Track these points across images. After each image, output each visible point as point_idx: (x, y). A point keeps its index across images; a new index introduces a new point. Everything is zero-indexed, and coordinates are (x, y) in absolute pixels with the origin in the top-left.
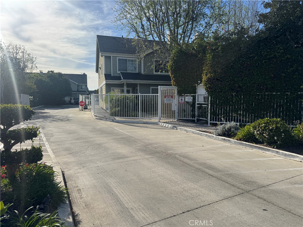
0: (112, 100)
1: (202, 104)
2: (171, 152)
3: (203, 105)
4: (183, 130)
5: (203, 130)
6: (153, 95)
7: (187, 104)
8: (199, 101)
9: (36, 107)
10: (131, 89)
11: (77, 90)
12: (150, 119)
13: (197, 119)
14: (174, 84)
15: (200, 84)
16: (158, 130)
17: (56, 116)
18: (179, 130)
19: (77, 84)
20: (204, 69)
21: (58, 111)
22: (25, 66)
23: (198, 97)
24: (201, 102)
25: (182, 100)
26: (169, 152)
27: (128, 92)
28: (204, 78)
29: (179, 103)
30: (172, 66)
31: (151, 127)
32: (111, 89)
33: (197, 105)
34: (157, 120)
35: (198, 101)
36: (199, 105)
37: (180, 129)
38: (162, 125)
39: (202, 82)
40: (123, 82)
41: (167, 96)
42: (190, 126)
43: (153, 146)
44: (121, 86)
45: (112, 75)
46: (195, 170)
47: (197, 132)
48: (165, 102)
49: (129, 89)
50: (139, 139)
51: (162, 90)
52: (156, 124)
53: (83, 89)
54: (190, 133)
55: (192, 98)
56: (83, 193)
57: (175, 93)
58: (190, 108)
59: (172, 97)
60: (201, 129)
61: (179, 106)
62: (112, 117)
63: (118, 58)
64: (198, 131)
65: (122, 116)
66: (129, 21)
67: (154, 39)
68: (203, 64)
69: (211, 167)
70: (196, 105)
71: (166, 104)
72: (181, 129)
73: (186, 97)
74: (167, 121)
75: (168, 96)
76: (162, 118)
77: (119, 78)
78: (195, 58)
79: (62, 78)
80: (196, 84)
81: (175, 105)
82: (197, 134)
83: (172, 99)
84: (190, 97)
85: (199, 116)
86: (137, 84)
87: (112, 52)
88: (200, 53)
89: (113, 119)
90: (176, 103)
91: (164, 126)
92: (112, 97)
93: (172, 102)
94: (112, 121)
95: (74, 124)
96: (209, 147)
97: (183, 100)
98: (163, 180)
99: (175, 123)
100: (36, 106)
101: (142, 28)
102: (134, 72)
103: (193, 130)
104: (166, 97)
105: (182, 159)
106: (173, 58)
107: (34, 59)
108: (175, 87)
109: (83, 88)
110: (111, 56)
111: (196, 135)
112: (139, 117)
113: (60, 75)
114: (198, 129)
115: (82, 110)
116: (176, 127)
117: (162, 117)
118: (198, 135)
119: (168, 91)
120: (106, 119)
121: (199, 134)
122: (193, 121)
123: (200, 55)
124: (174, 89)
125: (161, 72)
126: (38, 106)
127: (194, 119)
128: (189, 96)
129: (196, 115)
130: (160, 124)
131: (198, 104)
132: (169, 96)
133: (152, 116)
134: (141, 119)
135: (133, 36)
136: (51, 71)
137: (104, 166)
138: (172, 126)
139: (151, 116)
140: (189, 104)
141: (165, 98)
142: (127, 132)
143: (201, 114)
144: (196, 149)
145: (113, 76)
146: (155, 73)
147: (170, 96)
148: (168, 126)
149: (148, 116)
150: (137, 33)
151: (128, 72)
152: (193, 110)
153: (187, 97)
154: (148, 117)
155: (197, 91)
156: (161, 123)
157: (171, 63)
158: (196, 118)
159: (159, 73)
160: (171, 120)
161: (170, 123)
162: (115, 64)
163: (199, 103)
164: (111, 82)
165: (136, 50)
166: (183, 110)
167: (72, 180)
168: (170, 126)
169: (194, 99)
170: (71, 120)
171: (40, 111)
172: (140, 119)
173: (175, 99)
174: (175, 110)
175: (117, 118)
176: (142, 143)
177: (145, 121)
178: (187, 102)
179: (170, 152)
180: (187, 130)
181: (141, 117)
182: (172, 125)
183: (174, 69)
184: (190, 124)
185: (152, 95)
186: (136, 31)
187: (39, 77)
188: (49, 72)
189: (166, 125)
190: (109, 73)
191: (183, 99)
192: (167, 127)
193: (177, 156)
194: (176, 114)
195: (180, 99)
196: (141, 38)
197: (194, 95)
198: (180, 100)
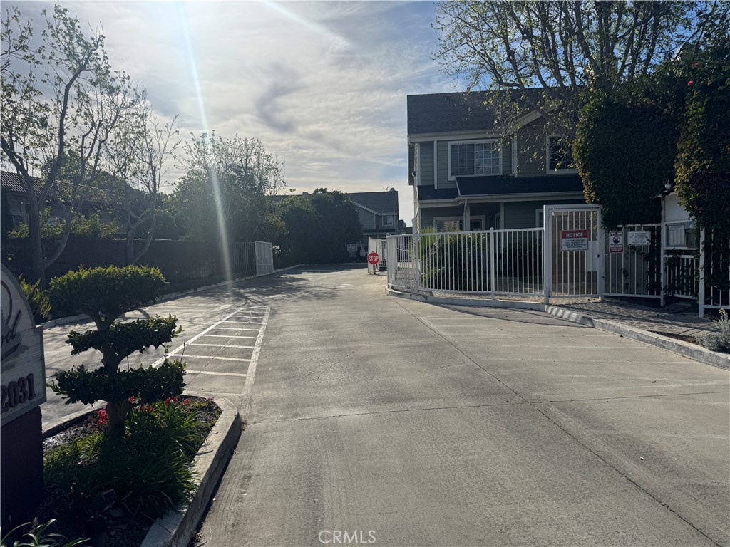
0: (431, 247)
1: (681, 252)
2: (542, 394)
3: (684, 256)
4: (611, 330)
5: (676, 330)
6: (507, 231)
7: (632, 253)
8: (671, 243)
9: (287, 269)
10: (483, 218)
11: (377, 227)
12: (523, 296)
13: (666, 297)
14: (591, 198)
15: (671, 194)
16: (534, 325)
17: (315, 287)
18: (598, 329)
19: (376, 213)
20: (679, 147)
21: (325, 277)
22: (263, 183)
23: (668, 230)
24: (677, 246)
25: (616, 241)
26: (535, 394)
27: (475, 225)
28: (681, 174)
29: (608, 250)
30: (583, 148)
31: (517, 319)
32: (434, 221)
33: (666, 256)
34: (543, 298)
35: (668, 244)
36: (671, 256)
37: (603, 325)
38: (554, 313)
39: (675, 188)
40: (460, 203)
41: (569, 232)
42: (637, 319)
43: (494, 374)
44: (457, 211)
45: (436, 188)
46: (588, 460)
47: (652, 338)
48: (564, 248)
49: (476, 218)
50: (467, 352)
51: (554, 218)
52: (539, 309)
53: (389, 224)
54: (629, 340)
55: (648, 234)
56: (251, 488)
57: (595, 223)
58: (644, 266)
59: (586, 234)
60: (667, 328)
61: (607, 259)
62: (427, 290)
63: (450, 143)
64: (658, 333)
65: (448, 289)
66: (474, 49)
67: (543, 82)
68: (677, 133)
69: (649, 457)
70: (663, 257)
71: (566, 254)
72: (605, 326)
73: (630, 234)
74: (572, 301)
75: (573, 232)
76: (553, 294)
77: (450, 193)
78: (654, 119)
79: (341, 203)
80: (657, 193)
81: (596, 256)
82: (651, 342)
83: (586, 239)
84: (642, 232)
85: (671, 288)
86: (499, 203)
87: (435, 132)
88: (669, 101)
89: (428, 294)
90: (598, 252)
91: (559, 315)
92: (431, 241)
93: (584, 247)
94: (424, 299)
95: (339, 307)
96: (674, 386)
97: (621, 242)
98: (469, 481)
99: (593, 308)
100: (289, 267)
101: (508, 59)
102: (491, 174)
103: (640, 331)
104: (567, 235)
105: (565, 420)
106: (587, 125)
107: (279, 166)
108: (596, 205)
109: (388, 222)
110: (433, 142)
111: (646, 346)
112: (490, 289)
113: (337, 195)
114: (657, 327)
115: (375, 274)
116: (590, 320)
117: (554, 290)
118: (653, 347)
119: (571, 218)
120: (411, 294)
121: (656, 343)
122: (652, 304)
123: (667, 107)
124: (594, 212)
125: (560, 168)
126: (293, 265)
127: (655, 296)
128: (639, 229)
129: (663, 287)
130: (549, 311)
131: (668, 252)
132: (576, 232)
133: (531, 287)
134: (496, 295)
135: (486, 83)
136: (322, 190)
137: (339, 419)
138: (580, 317)
139: (528, 289)
140: (639, 254)
141: (564, 236)
142: (447, 330)
143: (678, 283)
144: (628, 390)
145: (438, 190)
146: (549, 172)
147: (580, 232)
148: (569, 316)
149: (521, 286)
150: (495, 75)
151: (476, 175)
152: (654, 270)
153: (634, 232)
154: (521, 291)
155: (663, 214)
156: (550, 308)
157: (581, 140)
158: (663, 293)
159: (556, 170)
160: (586, 300)
161: (577, 307)
162: (442, 161)
163: (671, 248)
164: (432, 204)
165: (495, 117)
166: (620, 271)
167: (249, 448)
168: (574, 315)
169: (656, 236)
170: (339, 296)
171: (292, 276)
172: (492, 296)
173: (594, 239)
174: (597, 270)
175: (438, 294)
176: (469, 363)
177: (507, 300)
178: (633, 247)
179: (537, 394)
180: (621, 331)
181: (496, 290)
182: (581, 315)
183: (589, 156)
184: (638, 312)
185: (505, 233)
186: (494, 69)
187: (296, 205)
188: (317, 191)
189: (563, 313)
190: (429, 183)
191: (621, 238)
192: (566, 320)
193: (552, 408)
194: (601, 283)
195: (611, 238)
196: (506, 84)
197: (654, 225)
198: (611, 242)
